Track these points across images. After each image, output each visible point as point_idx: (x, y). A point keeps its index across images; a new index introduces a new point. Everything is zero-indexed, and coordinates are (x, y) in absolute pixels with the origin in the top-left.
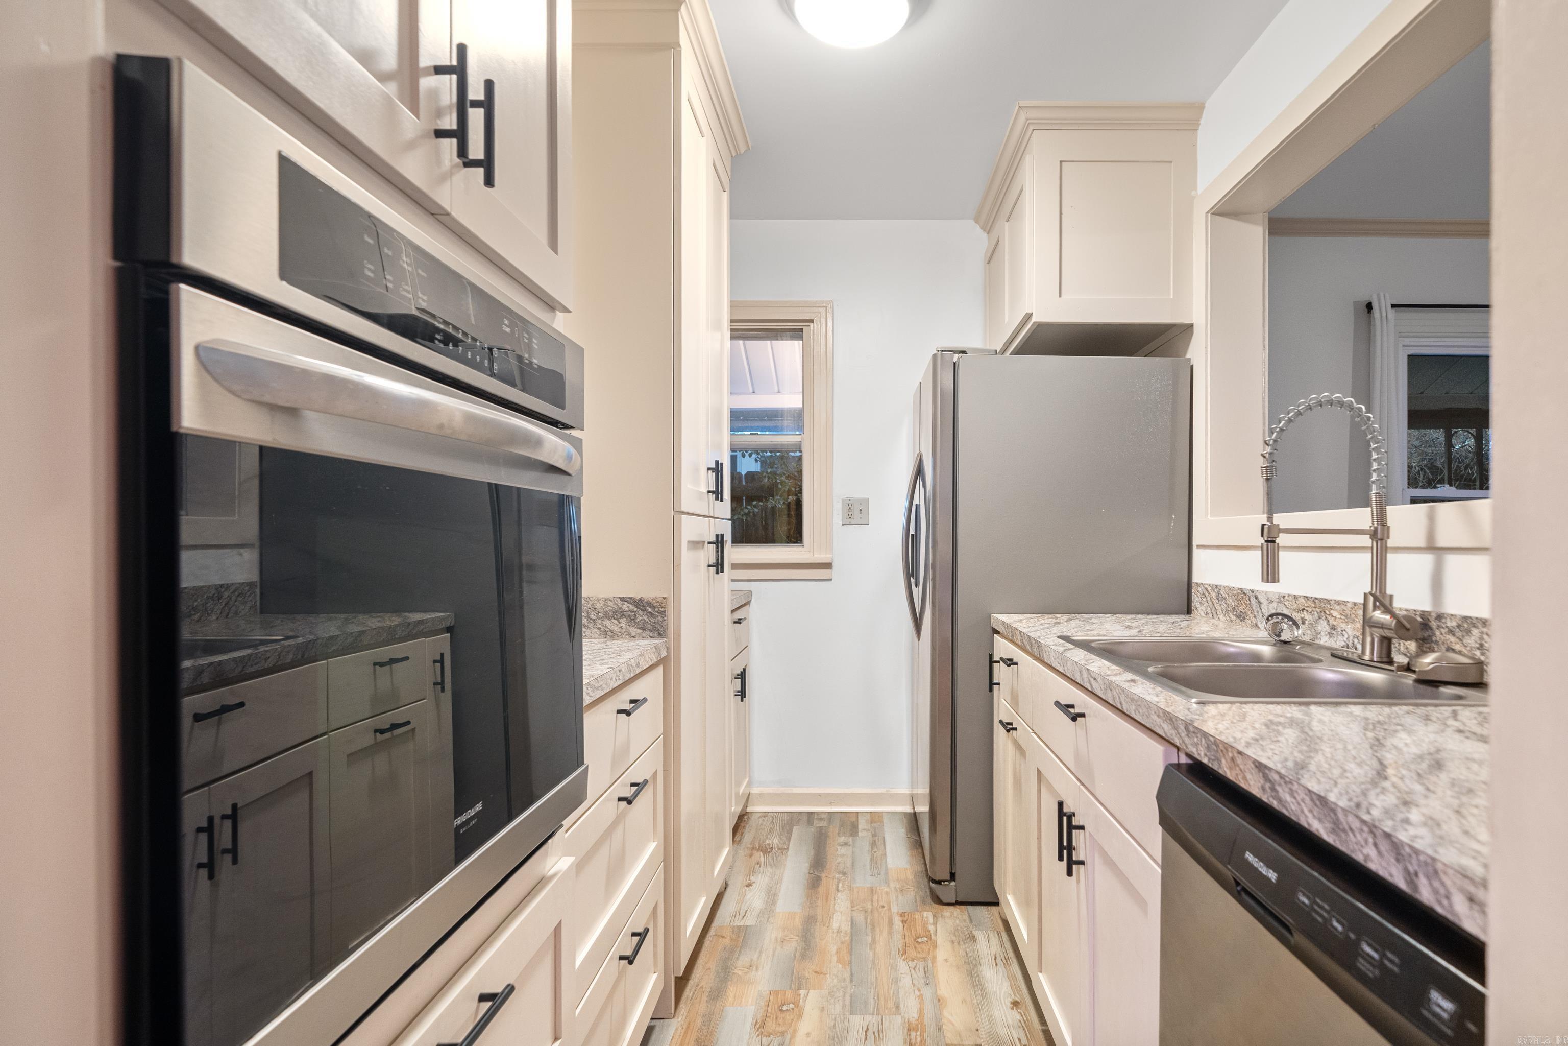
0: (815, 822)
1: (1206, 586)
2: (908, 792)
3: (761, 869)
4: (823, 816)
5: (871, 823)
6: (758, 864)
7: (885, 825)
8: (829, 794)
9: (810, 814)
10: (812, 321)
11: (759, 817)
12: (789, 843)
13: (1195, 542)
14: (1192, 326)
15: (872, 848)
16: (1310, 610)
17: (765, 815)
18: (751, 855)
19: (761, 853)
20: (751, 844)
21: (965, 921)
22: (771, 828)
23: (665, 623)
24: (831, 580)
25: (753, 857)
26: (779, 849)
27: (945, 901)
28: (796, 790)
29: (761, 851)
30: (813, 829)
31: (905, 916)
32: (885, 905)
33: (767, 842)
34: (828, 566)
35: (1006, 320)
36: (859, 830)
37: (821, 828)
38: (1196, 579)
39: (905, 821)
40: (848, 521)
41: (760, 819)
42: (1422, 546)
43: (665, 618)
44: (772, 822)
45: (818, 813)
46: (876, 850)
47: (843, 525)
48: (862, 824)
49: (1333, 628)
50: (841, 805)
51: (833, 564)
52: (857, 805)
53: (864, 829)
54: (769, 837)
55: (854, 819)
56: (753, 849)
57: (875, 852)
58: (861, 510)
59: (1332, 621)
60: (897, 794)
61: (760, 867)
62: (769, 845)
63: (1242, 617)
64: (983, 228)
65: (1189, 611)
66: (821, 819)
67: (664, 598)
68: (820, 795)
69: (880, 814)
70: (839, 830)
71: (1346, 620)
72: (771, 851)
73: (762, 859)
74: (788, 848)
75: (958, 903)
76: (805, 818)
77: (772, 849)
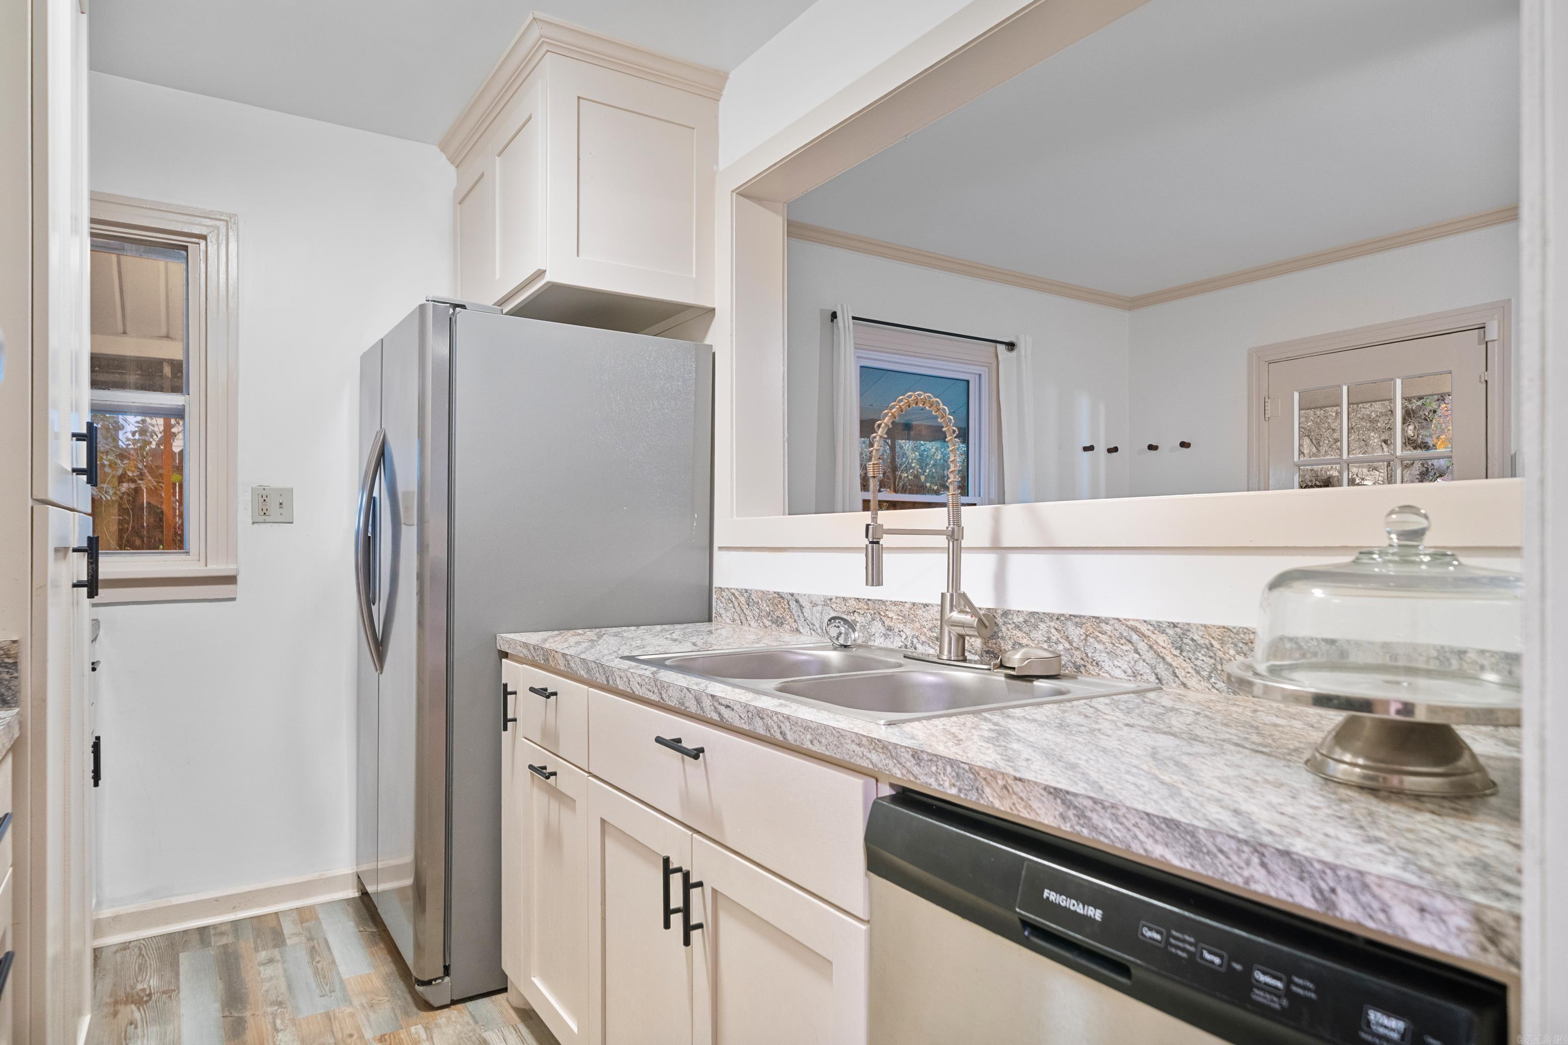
0: (213, 939)
1: (732, 591)
2: (350, 872)
3: (139, 1030)
4: (224, 928)
5: (302, 923)
6: (131, 1024)
7: (323, 921)
8: (231, 896)
9: (202, 930)
10: (204, 237)
11: (116, 952)
12: (178, 979)
13: (717, 544)
14: (714, 309)
15: (313, 958)
16: (862, 612)
17: (125, 946)
18: (115, 1014)
19: (133, 1006)
20: (111, 996)
21: (468, 1023)
22: (140, 965)
23: (14, 683)
24: (234, 599)
25: (119, 1016)
26: (164, 992)
27: (437, 1005)
28: (175, 901)
29: (132, 1002)
30: (212, 952)
31: (386, 1040)
32: (354, 1032)
33: (139, 987)
34: (231, 580)
35: (498, 277)
36: (286, 936)
37: (225, 947)
38: (716, 584)
39: (351, 910)
40: (262, 518)
41: (118, 955)
42: (986, 546)
43: (15, 675)
44: (140, 954)
45: (214, 927)
46: (318, 959)
47: (253, 523)
48: (288, 928)
49: (890, 629)
50: (251, 908)
51: (238, 577)
52: (275, 903)
53: (294, 934)
54: (139, 979)
55: (274, 923)
56: (116, 1003)
57: (318, 962)
58: (281, 504)
59: (888, 622)
60: (335, 877)
61: (136, 1028)
62: (144, 990)
63: (779, 622)
64: (452, 160)
65: (710, 620)
66: (222, 934)
67: (14, 642)
68: (217, 900)
69: (311, 909)
70: (255, 942)
71: (904, 621)
72: (150, 999)
73: (137, 1015)
74: (178, 988)
75: (454, 1002)
76: (196, 937)
77: (150, 995)
